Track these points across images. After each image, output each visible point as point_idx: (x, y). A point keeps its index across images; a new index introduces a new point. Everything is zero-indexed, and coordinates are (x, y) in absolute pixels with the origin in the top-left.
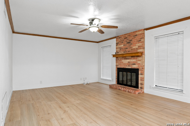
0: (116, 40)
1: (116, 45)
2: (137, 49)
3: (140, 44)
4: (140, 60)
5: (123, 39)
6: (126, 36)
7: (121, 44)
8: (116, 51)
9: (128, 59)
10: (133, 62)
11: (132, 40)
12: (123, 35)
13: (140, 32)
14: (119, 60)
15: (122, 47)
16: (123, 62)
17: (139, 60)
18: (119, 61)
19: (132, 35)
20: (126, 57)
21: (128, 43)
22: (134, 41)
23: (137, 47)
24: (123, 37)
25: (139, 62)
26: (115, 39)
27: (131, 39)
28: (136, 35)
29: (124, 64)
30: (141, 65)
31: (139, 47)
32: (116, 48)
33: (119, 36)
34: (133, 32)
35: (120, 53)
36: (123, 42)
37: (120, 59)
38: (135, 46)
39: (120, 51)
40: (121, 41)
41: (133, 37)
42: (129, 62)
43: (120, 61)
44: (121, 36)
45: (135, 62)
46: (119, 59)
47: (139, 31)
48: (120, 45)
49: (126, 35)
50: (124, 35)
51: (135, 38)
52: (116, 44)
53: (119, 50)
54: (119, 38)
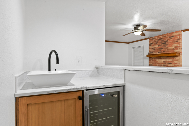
0: (150, 41)
1: (150, 46)
2: (173, 49)
3: (176, 45)
4: (177, 60)
5: (157, 40)
6: (161, 37)
7: (155, 45)
8: (149, 52)
9: (163, 59)
10: (169, 62)
11: (167, 41)
12: (157, 36)
13: (178, 34)
14: (153, 60)
15: (156, 47)
16: (157, 62)
17: (176, 60)
18: (153, 61)
19: (167, 36)
20: (160, 57)
21: (164, 43)
22: (170, 42)
23: (174, 47)
24: (157, 38)
25: (176, 62)
26: (148, 40)
27: (166, 40)
28: (173, 36)
29: (159, 63)
30: (178, 65)
31: (175, 47)
32: (150, 49)
33: (153, 37)
34: (169, 33)
35: (154, 53)
36: (157, 43)
37: (154, 59)
38: (171, 46)
39: (154, 51)
40: (156, 42)
41: (168, 38)
42: (163, 62)
43: (154, 60)
44: (154, 37)
45: (171, 62)
46: (152, 59)
47: (176, 32)
48: (153, 45)
49: (161, 36)
50: (159, 36)
51: (171, 39)
52: (150, 44)
53: (153, 50)
54: (153, 39)
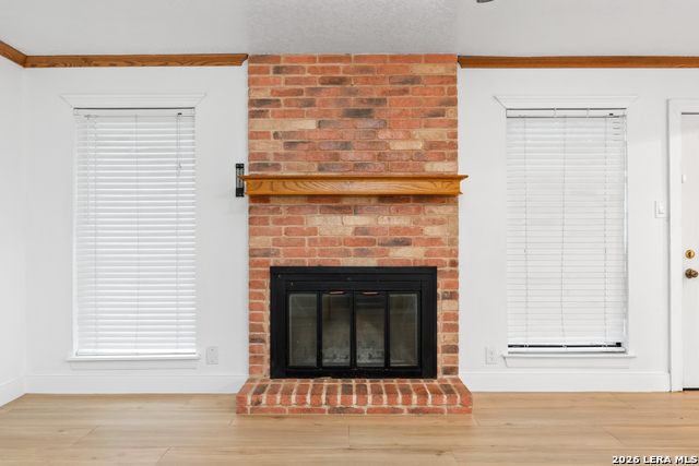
0: (251, 82)
1: (252, 115)
2: (420, 157)
3: (434, 134)
4: (441, 223)
5: (307, 81)
6: (336, 69)
7: (301, 116)
8: (251, 156)
9: (355, 210)
10: (396, 230)
11: (380, 102)
12: (312, 59)
13: (440, 70)
14: (284, 215)
15: (302, 132)
16: (314, 231)
17: (434, 222)
18: (279, 222)
19: (381, 70)
20: (337, 197)
21: (357, 114)
22: (396, 110)
23: (419, 146)
24: (313, 70)
25: (432, 231)
26: (240, 73)
27: (375, 96)
28: (415, 80)
29: (325, 241)
30: (447, 248)
31: (431, 146)
32: (253, 136)
33: (276, 59)
34: (394, 58)
35: (290, 168)
36: (310, 103)
37: (290, 209)
38: (409, 137)
39: (287, 157)
40: (300, 92)
41: (388, 86)
42: (357, 230)
43: (289, 221)
44: (289, 59)
45: (407, 230)
46: (276, 210)
47: (431, 59)
48: (285, 115)
49: (341, 65)
50: (324, 59)
51: (405, 91)
52: (251, 103)
53: (282, 151)
54: (278, 70)
